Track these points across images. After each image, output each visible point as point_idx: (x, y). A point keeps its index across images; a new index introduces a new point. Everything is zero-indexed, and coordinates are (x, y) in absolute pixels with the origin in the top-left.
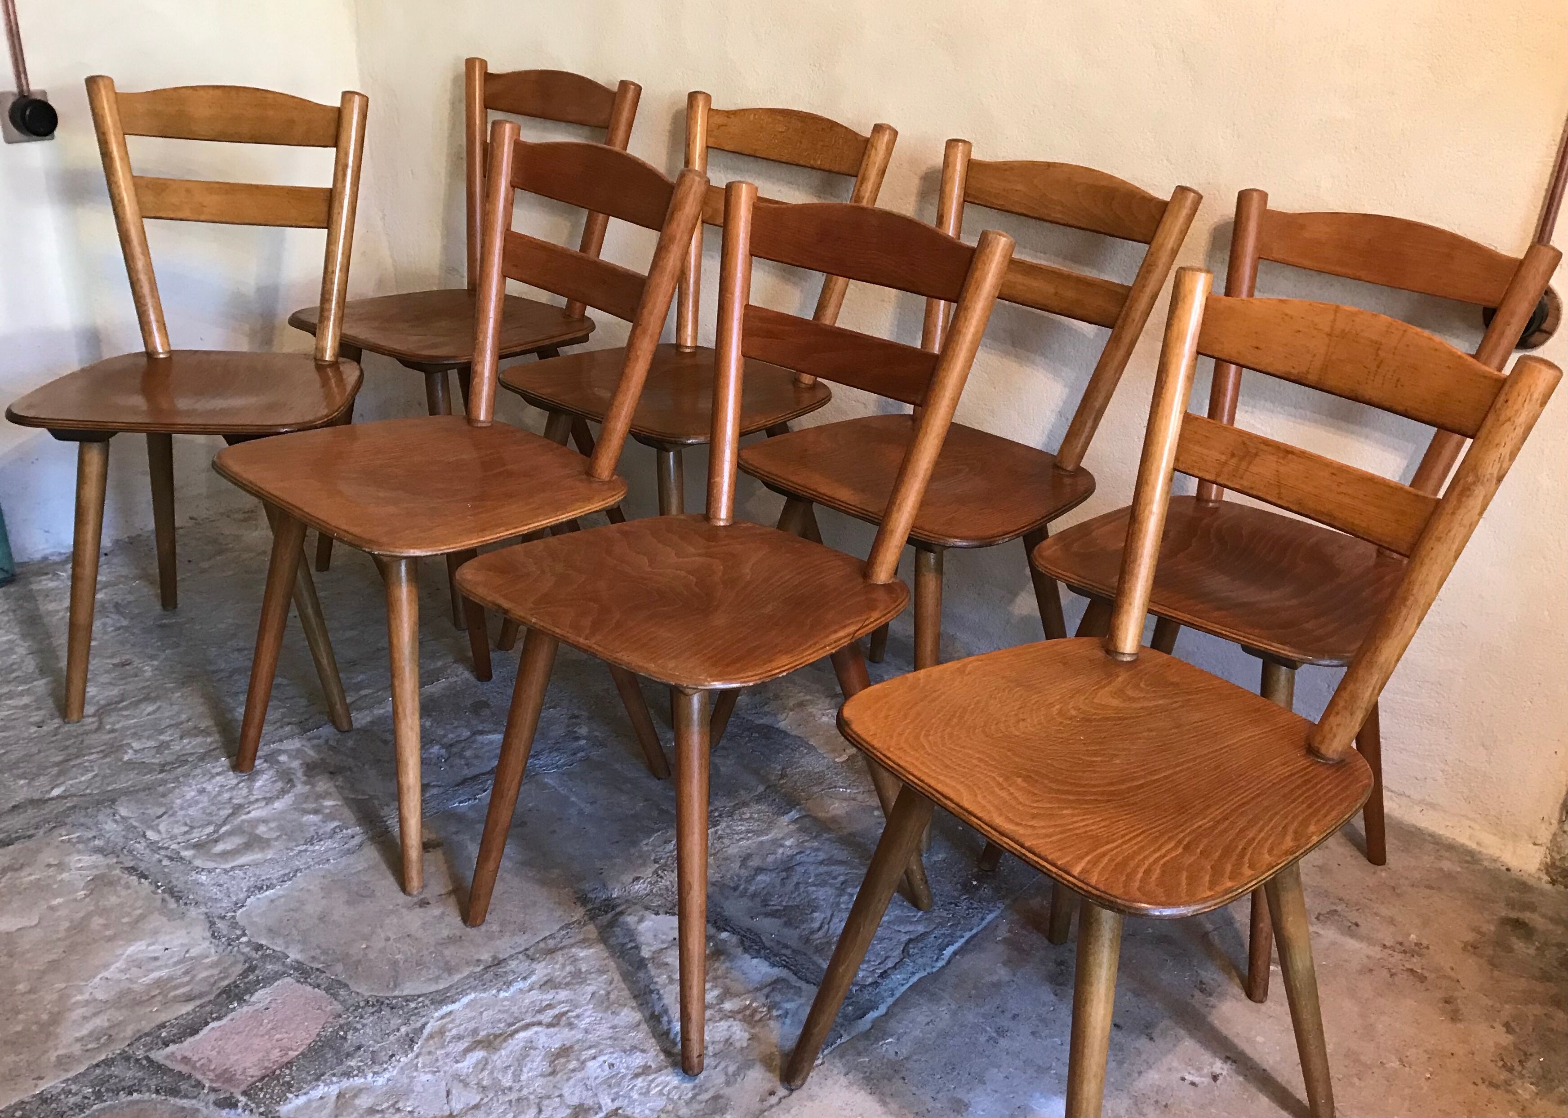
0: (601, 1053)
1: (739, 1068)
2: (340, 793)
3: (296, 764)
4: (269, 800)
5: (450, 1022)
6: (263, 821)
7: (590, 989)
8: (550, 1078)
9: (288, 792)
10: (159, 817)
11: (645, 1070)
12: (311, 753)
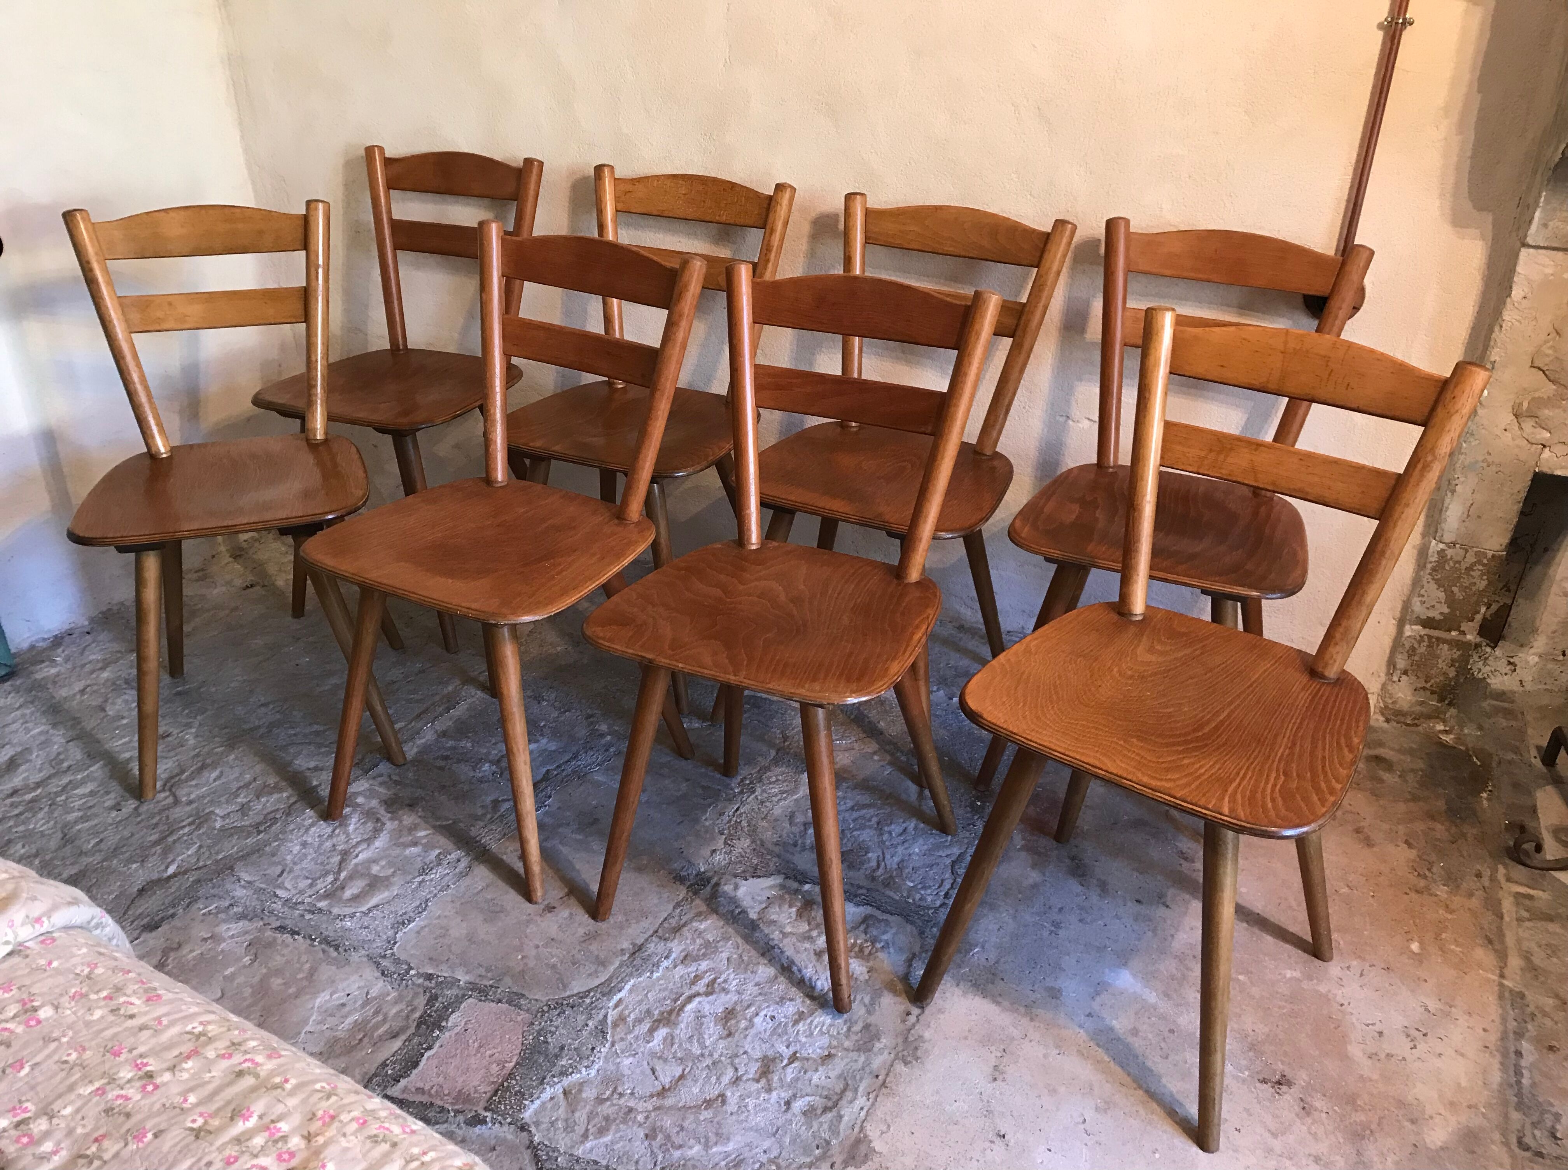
0: (759, 1009)
1: (872, 999)
2: (426, 822)
3: (374, 803)
4: (369, 841)
5: (625, 1009)
6: (374, 862)
7: (725, 955)
8: (730, 1039)
9: (381, 830)
10: (280, 875)
11: (800, 1017)
12: (382, 790)
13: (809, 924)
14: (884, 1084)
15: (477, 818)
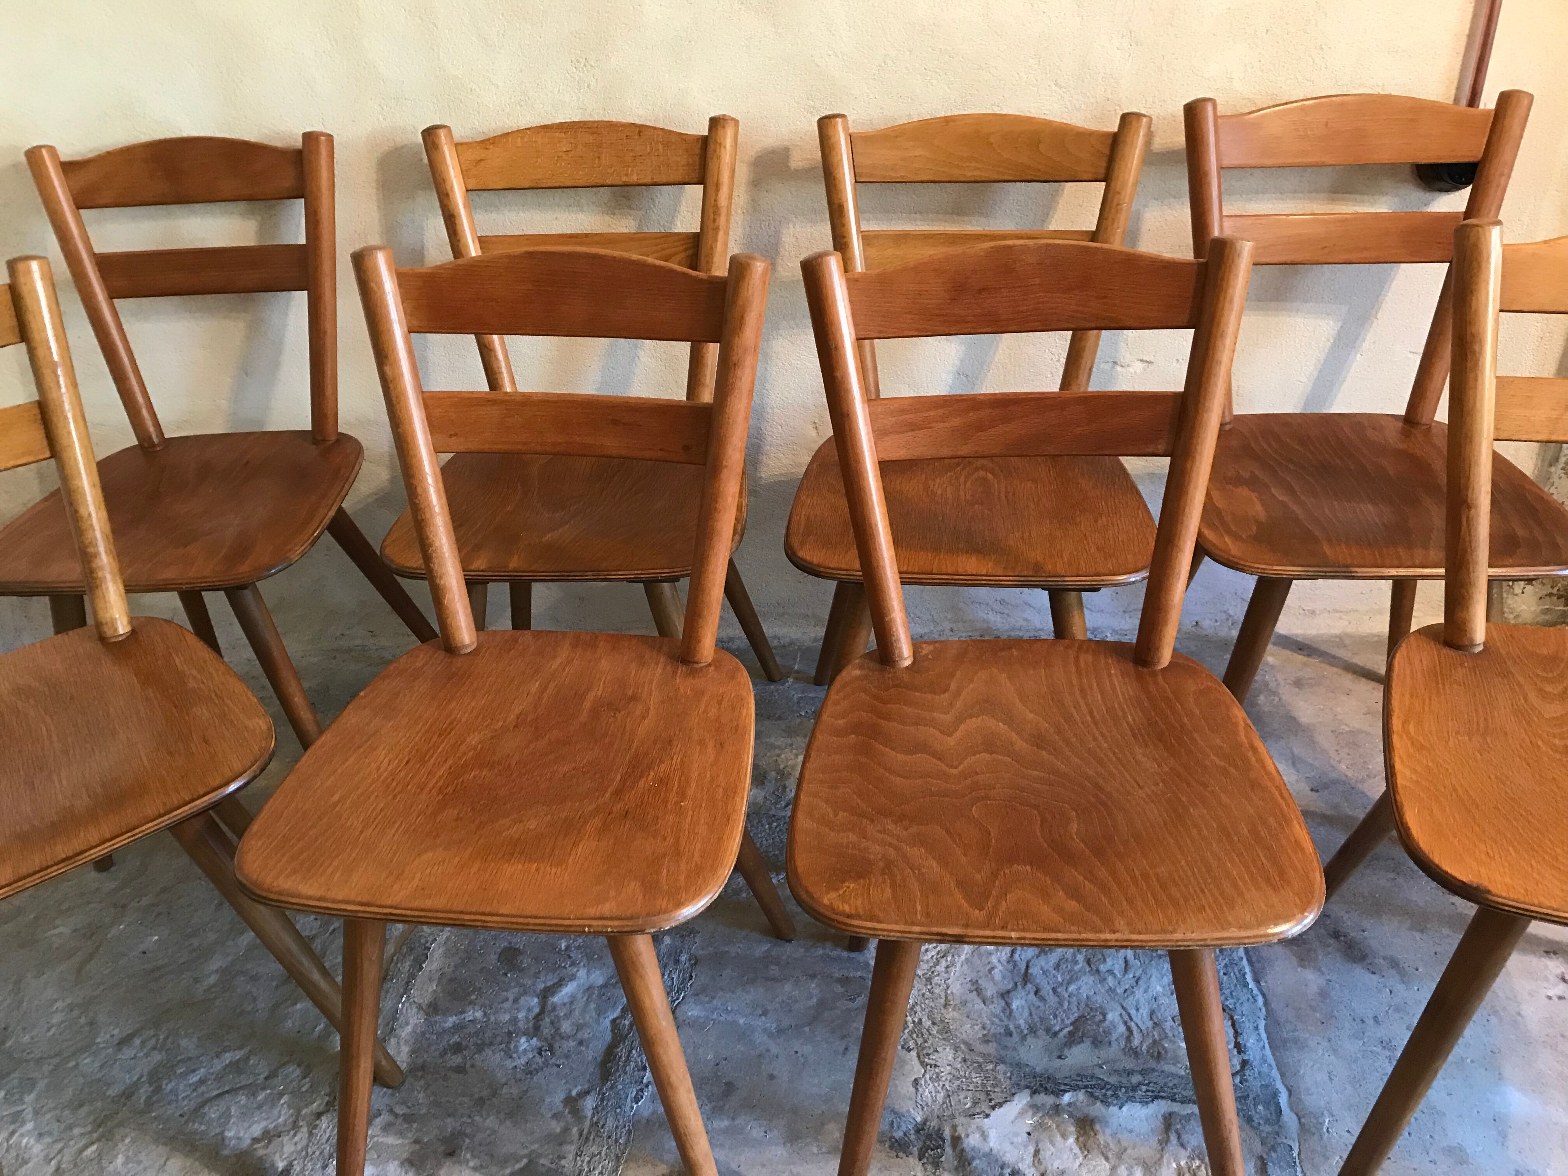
15: (561, 1139)
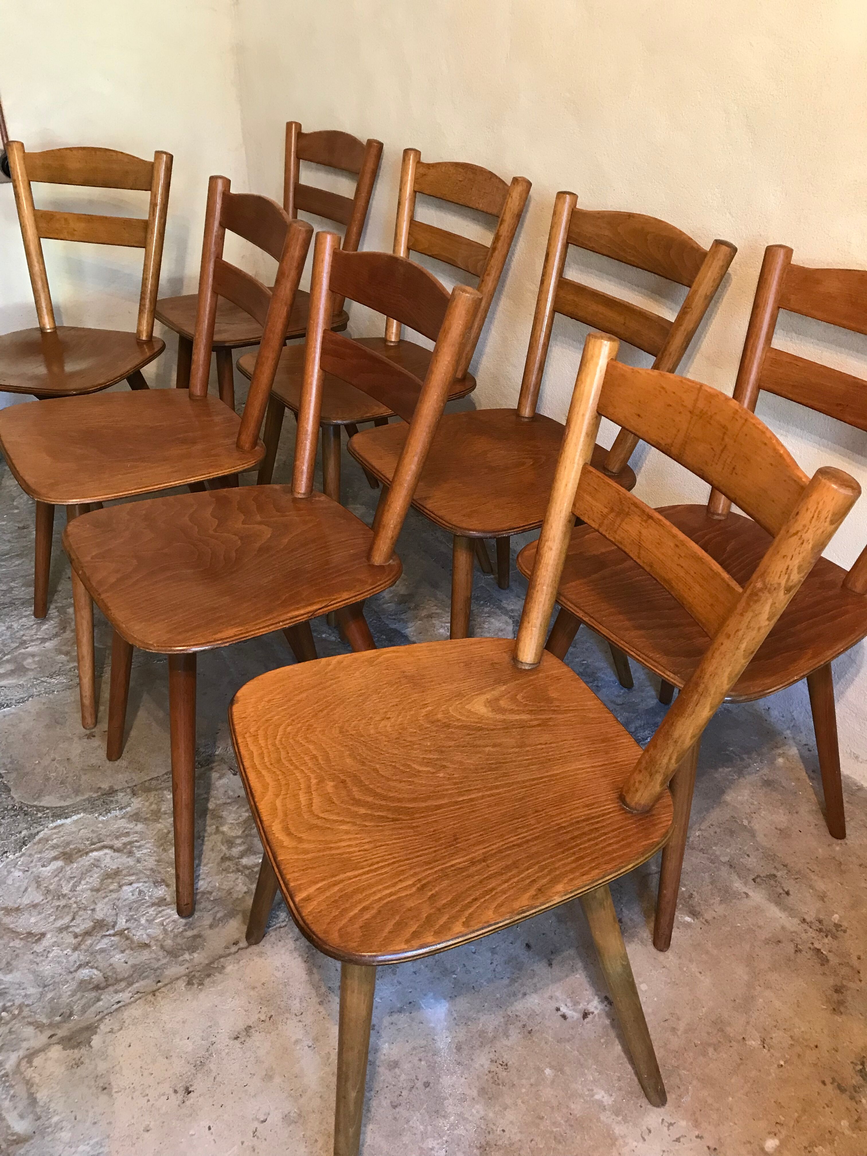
0: (138, 881)
1: (225, 915)
4: (45, 640)
5: (55, 833)
6: (32, 656)
7: (158, 827)
8: (94, 893)
9: (59, 636)
11: (161, 902)
13: (244, 831)
14: (154, 993)
